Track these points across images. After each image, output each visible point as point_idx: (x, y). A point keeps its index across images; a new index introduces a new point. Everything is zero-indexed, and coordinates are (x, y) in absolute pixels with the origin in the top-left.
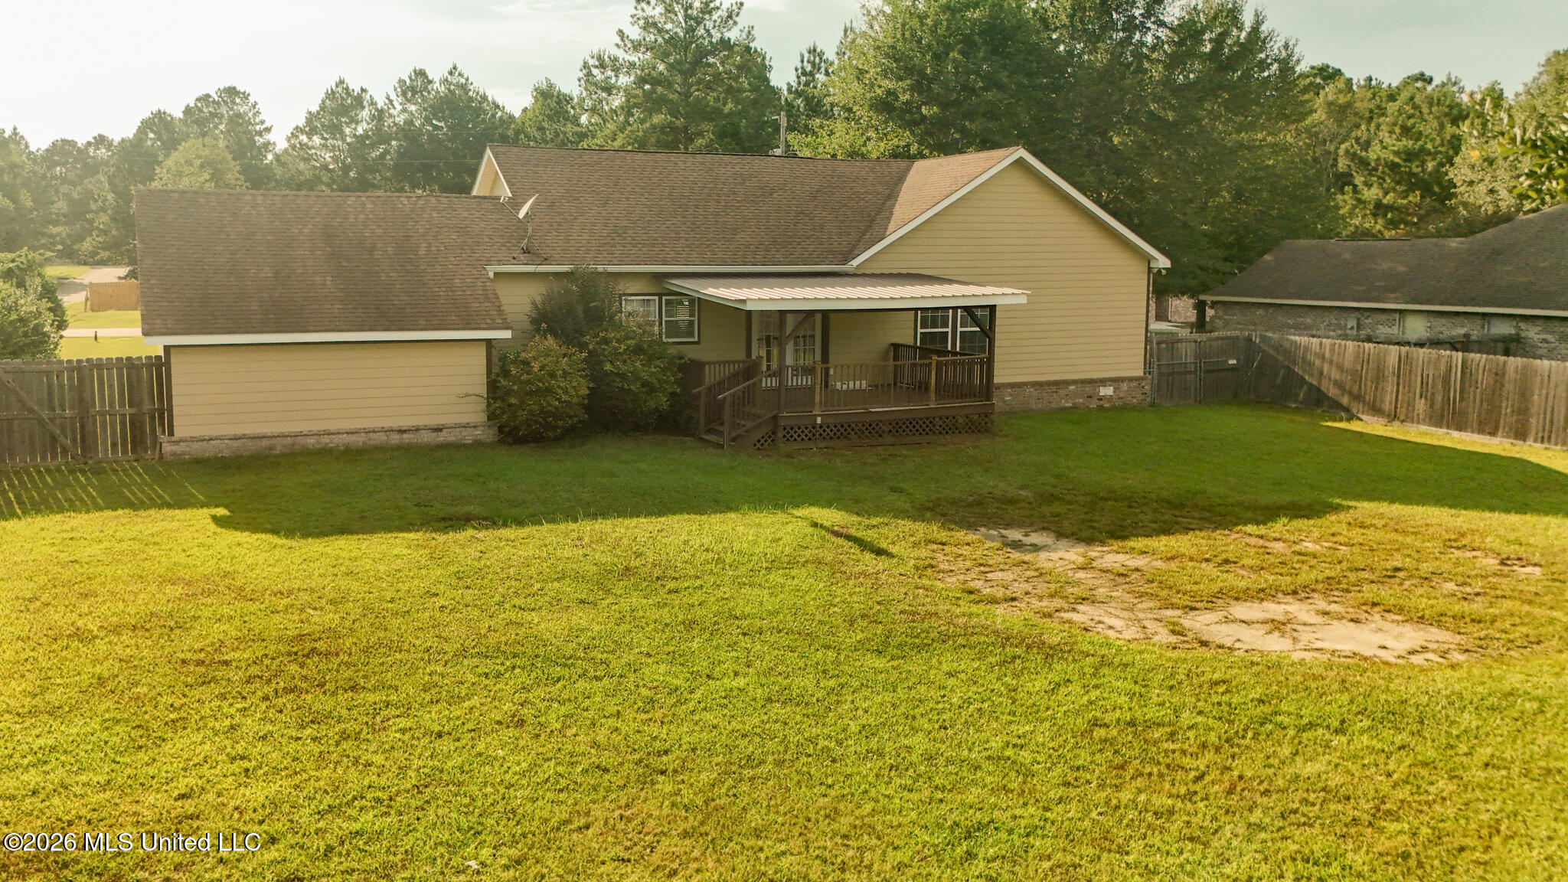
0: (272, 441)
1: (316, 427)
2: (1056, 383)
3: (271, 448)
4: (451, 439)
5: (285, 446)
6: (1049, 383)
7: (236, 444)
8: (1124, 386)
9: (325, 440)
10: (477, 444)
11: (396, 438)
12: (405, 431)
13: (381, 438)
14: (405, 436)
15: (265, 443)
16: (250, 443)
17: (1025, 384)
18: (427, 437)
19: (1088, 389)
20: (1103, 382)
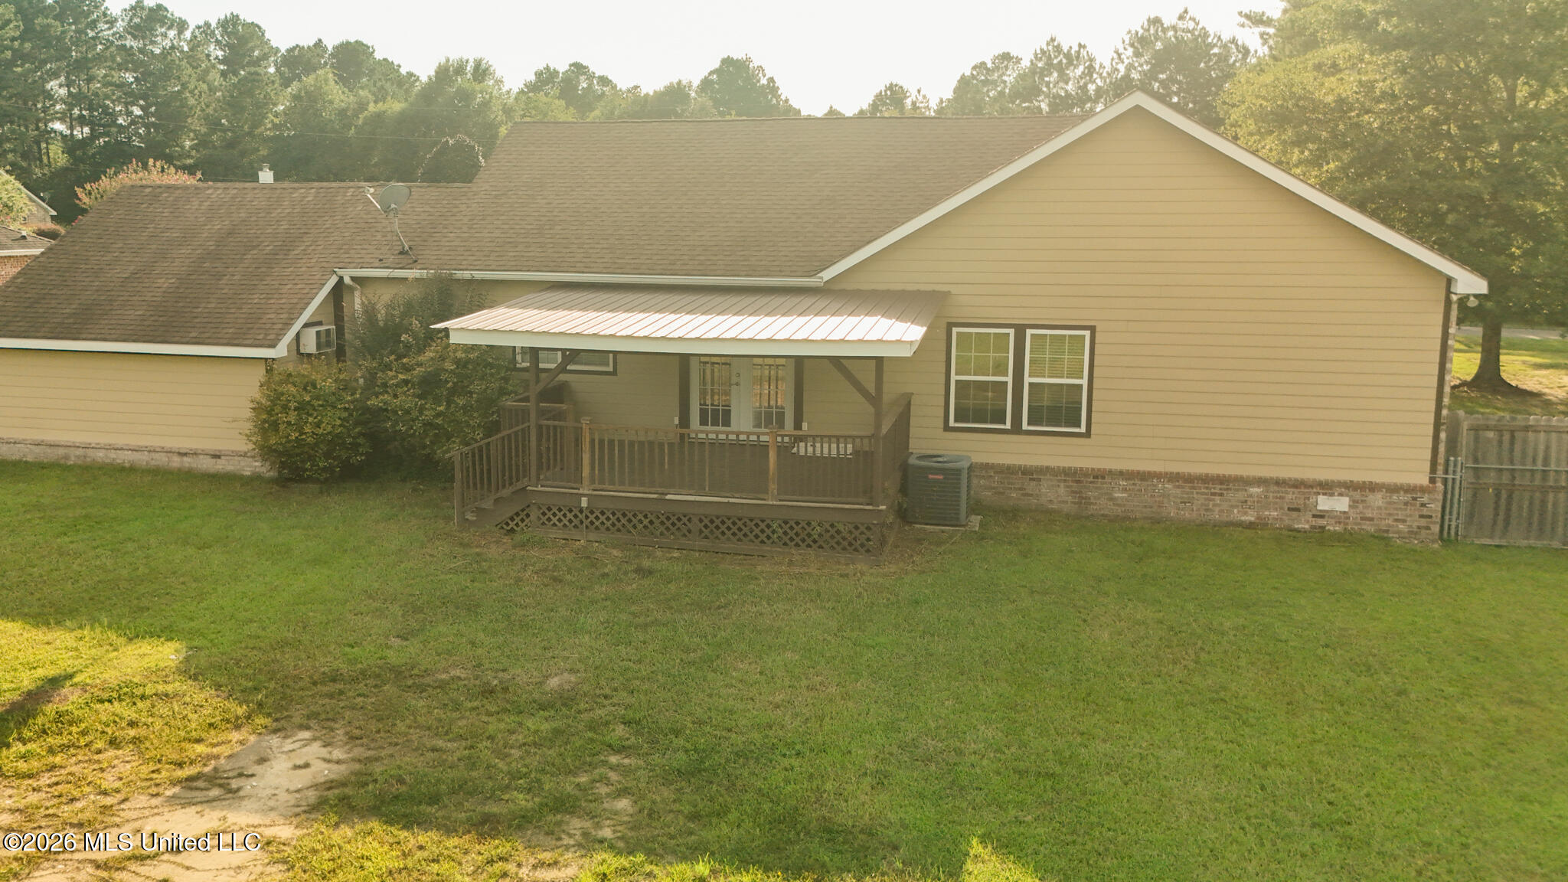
0: (66, 451)
1: (104, 440)
2: (1222, 480)
3: (67, 457)
4: (230, 468)
5: (78, 457)
6: (1206, 479)
7: (37, 449)
8: (1377, 500)
9: (112, 455)
10: (256, 478)
11: (176, 462)
12: (185, 454)
13: (161, 460)
14: (185, 459)
15: (61, 451)
16: (49, 450)
17: (1158, 476)
18: (206, 464)
19: (1291, 496)
20: (1327, 487)
